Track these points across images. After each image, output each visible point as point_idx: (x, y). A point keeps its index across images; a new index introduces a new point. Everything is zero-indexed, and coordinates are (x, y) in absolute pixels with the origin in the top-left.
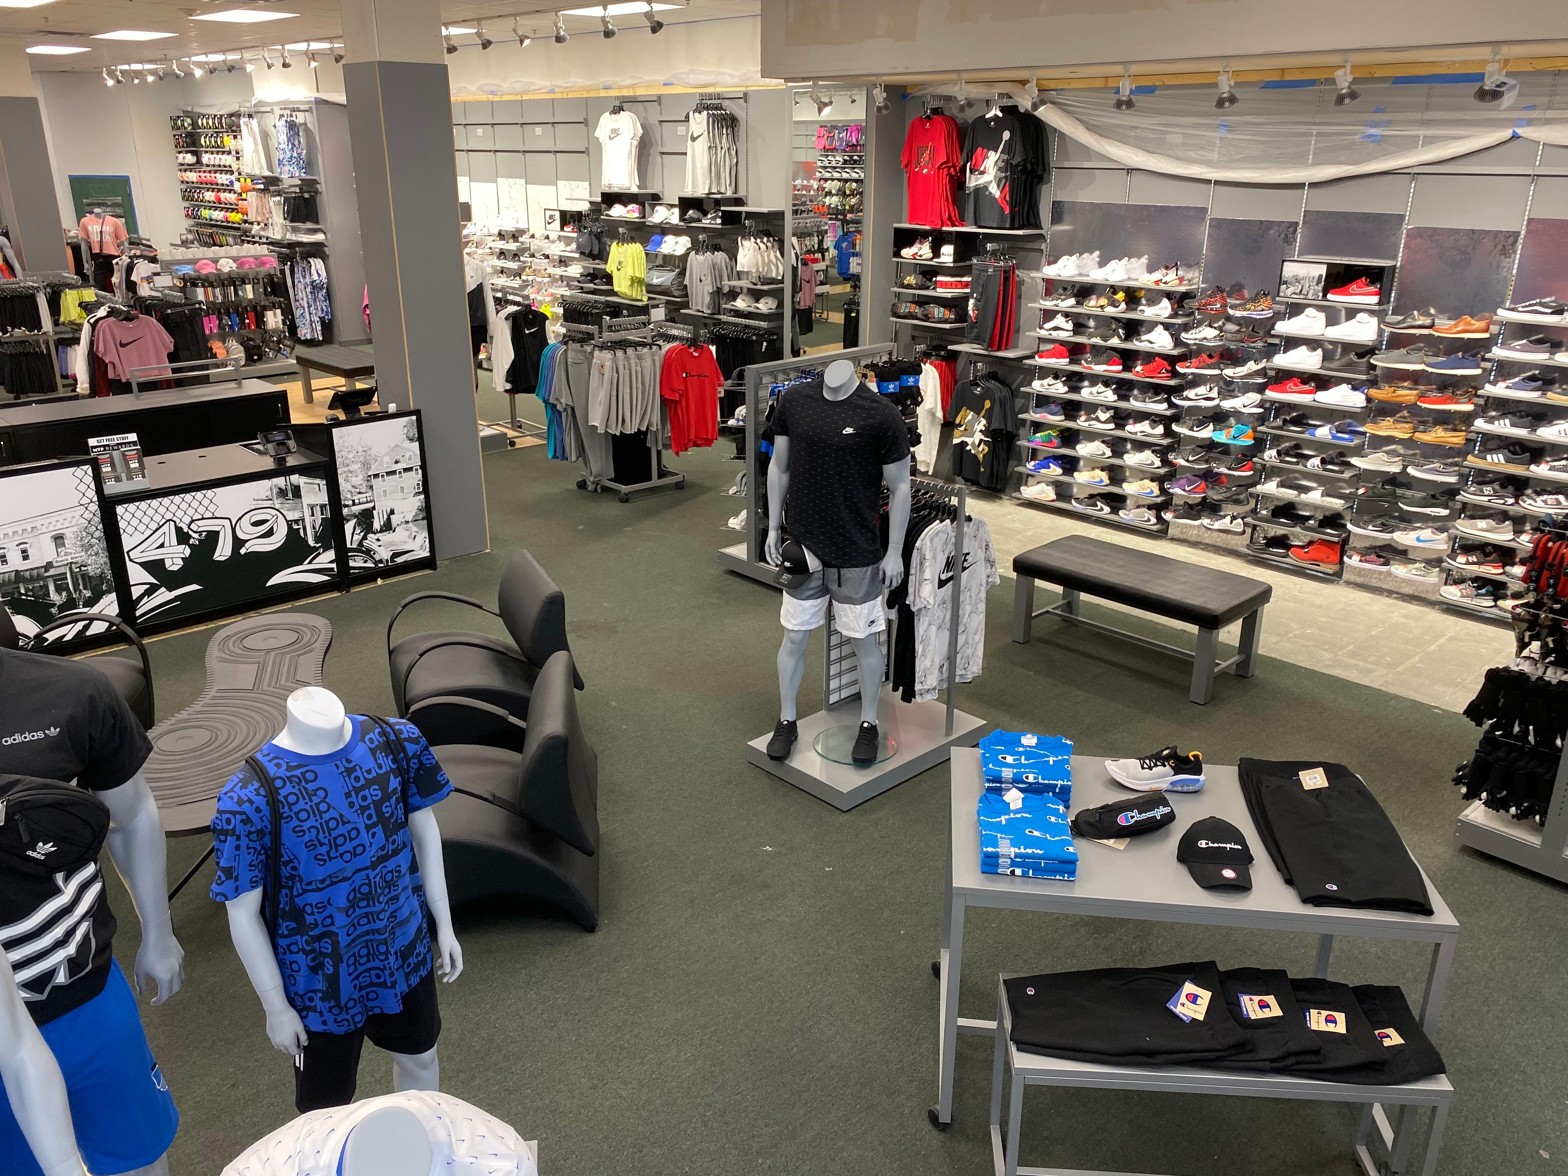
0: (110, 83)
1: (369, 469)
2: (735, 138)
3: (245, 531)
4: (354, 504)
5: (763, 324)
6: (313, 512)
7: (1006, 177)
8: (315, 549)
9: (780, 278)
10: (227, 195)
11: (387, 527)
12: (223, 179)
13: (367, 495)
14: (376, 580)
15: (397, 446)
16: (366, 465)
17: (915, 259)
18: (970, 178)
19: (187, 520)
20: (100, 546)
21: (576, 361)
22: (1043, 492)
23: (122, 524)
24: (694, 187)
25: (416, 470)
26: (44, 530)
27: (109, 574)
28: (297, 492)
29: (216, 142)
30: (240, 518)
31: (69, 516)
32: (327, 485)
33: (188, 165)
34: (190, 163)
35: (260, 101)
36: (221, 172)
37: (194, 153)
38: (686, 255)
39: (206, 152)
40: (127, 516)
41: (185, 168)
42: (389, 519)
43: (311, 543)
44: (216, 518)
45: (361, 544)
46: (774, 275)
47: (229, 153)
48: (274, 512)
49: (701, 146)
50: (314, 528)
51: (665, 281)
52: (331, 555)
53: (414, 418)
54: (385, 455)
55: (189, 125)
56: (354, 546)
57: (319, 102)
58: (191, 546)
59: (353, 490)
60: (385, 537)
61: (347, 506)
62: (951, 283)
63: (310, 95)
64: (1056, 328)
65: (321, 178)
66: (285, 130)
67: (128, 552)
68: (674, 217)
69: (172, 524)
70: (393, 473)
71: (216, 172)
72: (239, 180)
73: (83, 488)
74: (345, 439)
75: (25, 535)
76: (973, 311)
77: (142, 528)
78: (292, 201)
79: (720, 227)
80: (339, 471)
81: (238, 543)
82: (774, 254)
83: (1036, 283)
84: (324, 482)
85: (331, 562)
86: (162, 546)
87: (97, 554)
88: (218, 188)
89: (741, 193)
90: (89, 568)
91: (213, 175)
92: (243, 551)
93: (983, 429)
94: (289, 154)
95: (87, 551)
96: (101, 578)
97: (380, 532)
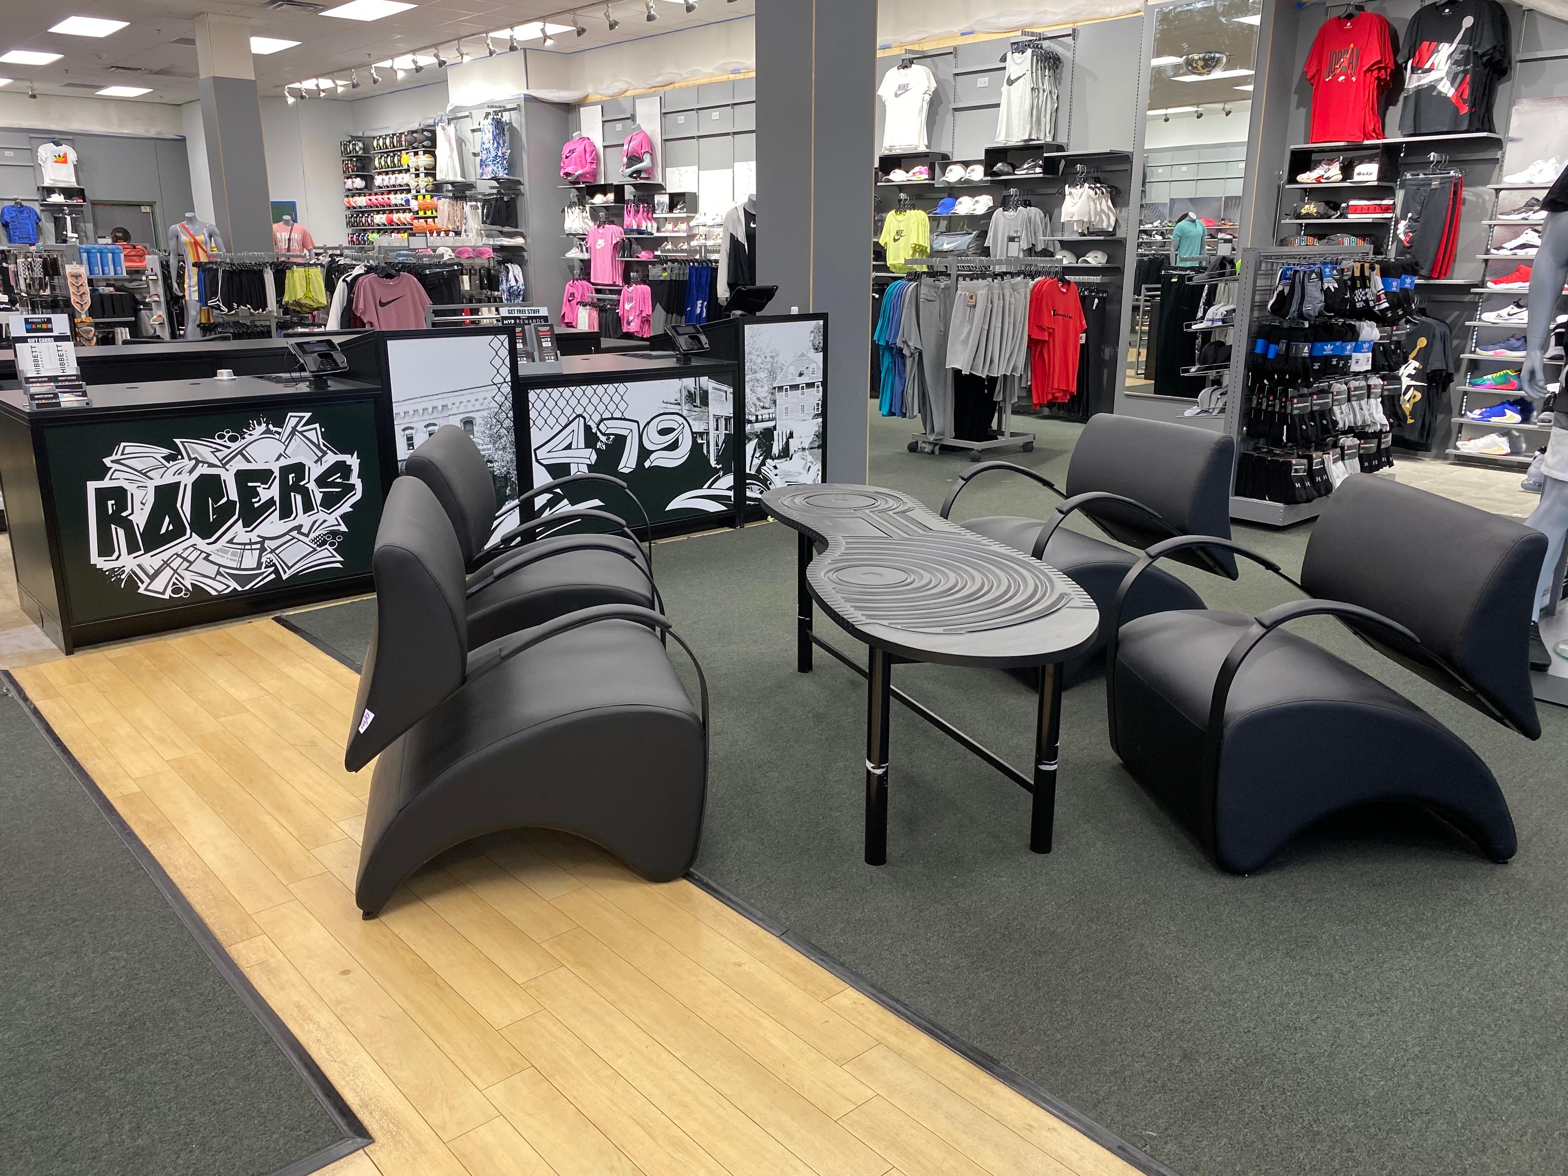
0: (291, 100)
1: (775, 379)
2: (1057, 80)
3: (653, 440)
4: (757, 421)
5: (1096, 279)
6: (717, 426)
7: (1465, 72)
8: (716, 471)
9: (1111, 229)
10: (401, 215)
11: (785, 453)
12: (397, 199)
13: (770, 411)
14: (766, 519)
15: (803, 355)
16: (772, 374)
17: (1320, 182)
18: (1410, 78)
19: (596, 418)
20: (508, 439)
21: (929, 298)
22: (1495, 444)
23: (533, 414)
24: (1007, 135)
25: (818, 387)
26: (454, 411)
27: (514, 474)
28: (704, 397)
29: (393, 161)
30: (648, 423)
31: (480, 396)
32: (734, 393)
33: (357, 189)
34: (359, 187)
35: (456, 107)
36: (396, 192)
37: (363, 177)
38: (989, 215)
39: (380, 173)
40: (539, 405)
41: (354, 193)
42: (787, 443)
43: (713, 463)
44: (625, 419)
45: (759, 471)
46: (1105, 225)
47: (408, 170)
48: (681, 420)
49: (1023, 89)
50: (717, 445)
51: (960, 245)
52: (728, 480)
53: (821, 322)
54: (791, 364)
55: (360, 149)
56: (753, 472)
57: (529, 99)
58: (598, 451)
59: (758, 403)
60: (782, 464)
61: (750, 422)
62: (1368, 207)
63: (518, 92)
64: (1523, 246)
65: (525, 180)
66: (491, 128)
67: (535, 450)
68: (977, 174)
69: (582, 420)
70: (795, 387)
71: (389, 192)
72: (416, 198)
73: (497, 362)
74: (755, 339)
75: (434, 415)
76: (1406, 234)
77: (551, 421)
78: (493, 203)
79: (1041, 175)
80: (747, 378)
81: (644, 453)
82: (1106, 204)
83: (1484, 200)
84: (731, 390)
85: (729, 489)
86: (569, 447)
87: (504, 448)
88: (391, 209)
89: (1061, 140)
90: (495, 465)
91: (386, 196)
92: (647, 464)
93: (1413, 372)
94: (493, 153)
95: (494, 443)
96: (506, 478)
97: (778, 458)
